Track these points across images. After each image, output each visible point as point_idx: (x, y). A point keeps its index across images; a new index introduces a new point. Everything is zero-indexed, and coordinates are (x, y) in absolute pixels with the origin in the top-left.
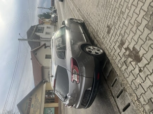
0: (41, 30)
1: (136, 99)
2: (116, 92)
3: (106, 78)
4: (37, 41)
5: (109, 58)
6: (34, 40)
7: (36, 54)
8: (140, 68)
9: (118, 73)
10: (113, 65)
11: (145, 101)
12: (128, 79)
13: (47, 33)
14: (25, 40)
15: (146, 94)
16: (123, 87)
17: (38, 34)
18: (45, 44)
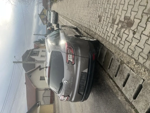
0: (36, 54)
1: (134, 64)
2: (113, 71)
3: (102, 64)
4: (33, 63)
5: (103, 43)
6: (29, 62)
7: (30, 76)
8: (133, 31)
9: (113, 51)
10: (108, 46)
11: (144, 58)
12: (123, 50)
13: (42, 56)
14: (20, 62)
15: (144, 50)
16: (120, 61)
17: (33, 57)
18: (40, 67)
